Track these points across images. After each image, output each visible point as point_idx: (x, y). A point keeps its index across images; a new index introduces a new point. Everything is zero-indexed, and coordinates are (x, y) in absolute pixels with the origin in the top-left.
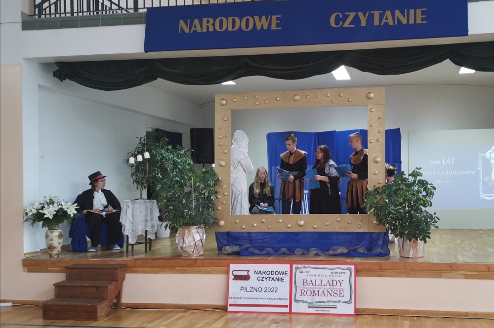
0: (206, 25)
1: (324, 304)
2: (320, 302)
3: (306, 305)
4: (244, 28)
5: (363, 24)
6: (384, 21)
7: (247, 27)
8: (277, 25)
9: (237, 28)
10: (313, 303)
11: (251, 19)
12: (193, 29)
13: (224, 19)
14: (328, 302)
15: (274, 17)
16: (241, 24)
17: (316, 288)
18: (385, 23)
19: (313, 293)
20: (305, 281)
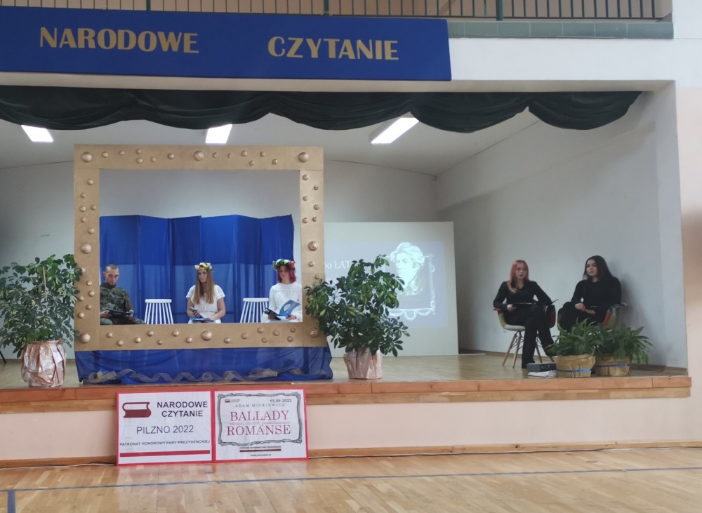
0: (84, 39)
1: (263, 445)
2: (257, 443)
3: (237, 448)
4: (142, 46)
5: (315, 54)
6: (342, 53)
7: (147, 46)
8: (192, 47)
9: (131, 46)
10: (246, 444)
11: (153, 36)
12: (62, 42)
13: (112, 32)
14: (269, 442)
15: (187, 36)
16: (137, 41)
17: (249, 423)
18: (343, 56)
19: (246, 431)
20: (234, 414)
